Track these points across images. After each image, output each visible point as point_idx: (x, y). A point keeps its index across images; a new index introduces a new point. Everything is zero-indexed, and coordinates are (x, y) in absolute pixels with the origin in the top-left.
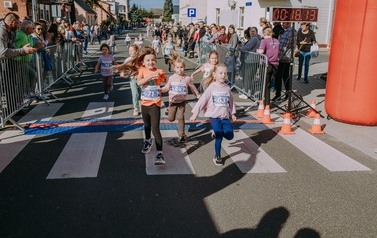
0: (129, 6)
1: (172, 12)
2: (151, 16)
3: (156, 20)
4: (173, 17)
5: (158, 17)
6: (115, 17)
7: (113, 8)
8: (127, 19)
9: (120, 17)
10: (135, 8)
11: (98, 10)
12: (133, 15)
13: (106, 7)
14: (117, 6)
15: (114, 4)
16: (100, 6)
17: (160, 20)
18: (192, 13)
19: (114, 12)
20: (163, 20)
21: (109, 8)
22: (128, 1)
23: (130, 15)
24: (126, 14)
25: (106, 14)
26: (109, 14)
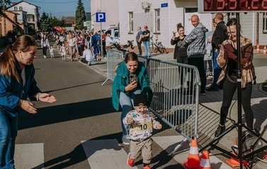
0: (38, 15)
1: (84, 19)
2: (63, 24)
3: (68, 29)
4: (85, 24)
5: (70, 25)
6: (22, 27)
7: (20, 18)
8: (36, 28)
9: (28, 26)
10: (45, 17)
12: (43, 24)
13: (11, 16)
14: (25, 15)
15: (21, 13)
16: (5, 16)
17: (72, 29)
19: (21, 22)
20: (76, 28)
21: (16, 17)
22: (37, 10)
23: (39, 24)
24: (35, 23)
25: (11, 24)
26: (15, 23)
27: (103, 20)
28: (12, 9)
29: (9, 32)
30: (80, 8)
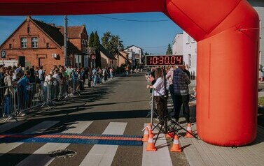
0: (142, 54)
6: (131, 61)
7: (130, 56)
8: (140, 63)
9: (136, 61)
13: (125, 55)
14: (134, 55)
15: (131, 53)
19: (130, 58)
21: (127, 56)
22: (141, 51)
24: (140, 59)
25: (124, 60)
26: (127, 59)
29: (122, 65)
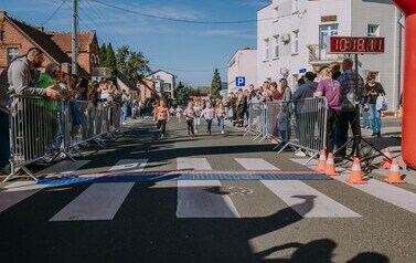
0: (174, 84)
1: (220, 89)
2: (198, 93)
3: (203, 98)
4: (221, 93)
5: (205, 95)
6: (160, 95)
7: (158, 85)
8: (172, 97)
9: (165, 95)
10: (181, 86)
11: (142, 87)
12: (179, 93)
13: (150, 84)
14: (162, 84)
15: (159, 81)
16: (144, 83)
17: (207, 98)
18: (241, 82)
19: (158, 90)
20: (211, 98)
21: (154, 85)
22: (174, 79)
23: (175, 93)
24: (172, 91)
26: (153, 91)
27: (243, 84)
28: (150, 78)
29: (148, 99)
30: (217, 78)
